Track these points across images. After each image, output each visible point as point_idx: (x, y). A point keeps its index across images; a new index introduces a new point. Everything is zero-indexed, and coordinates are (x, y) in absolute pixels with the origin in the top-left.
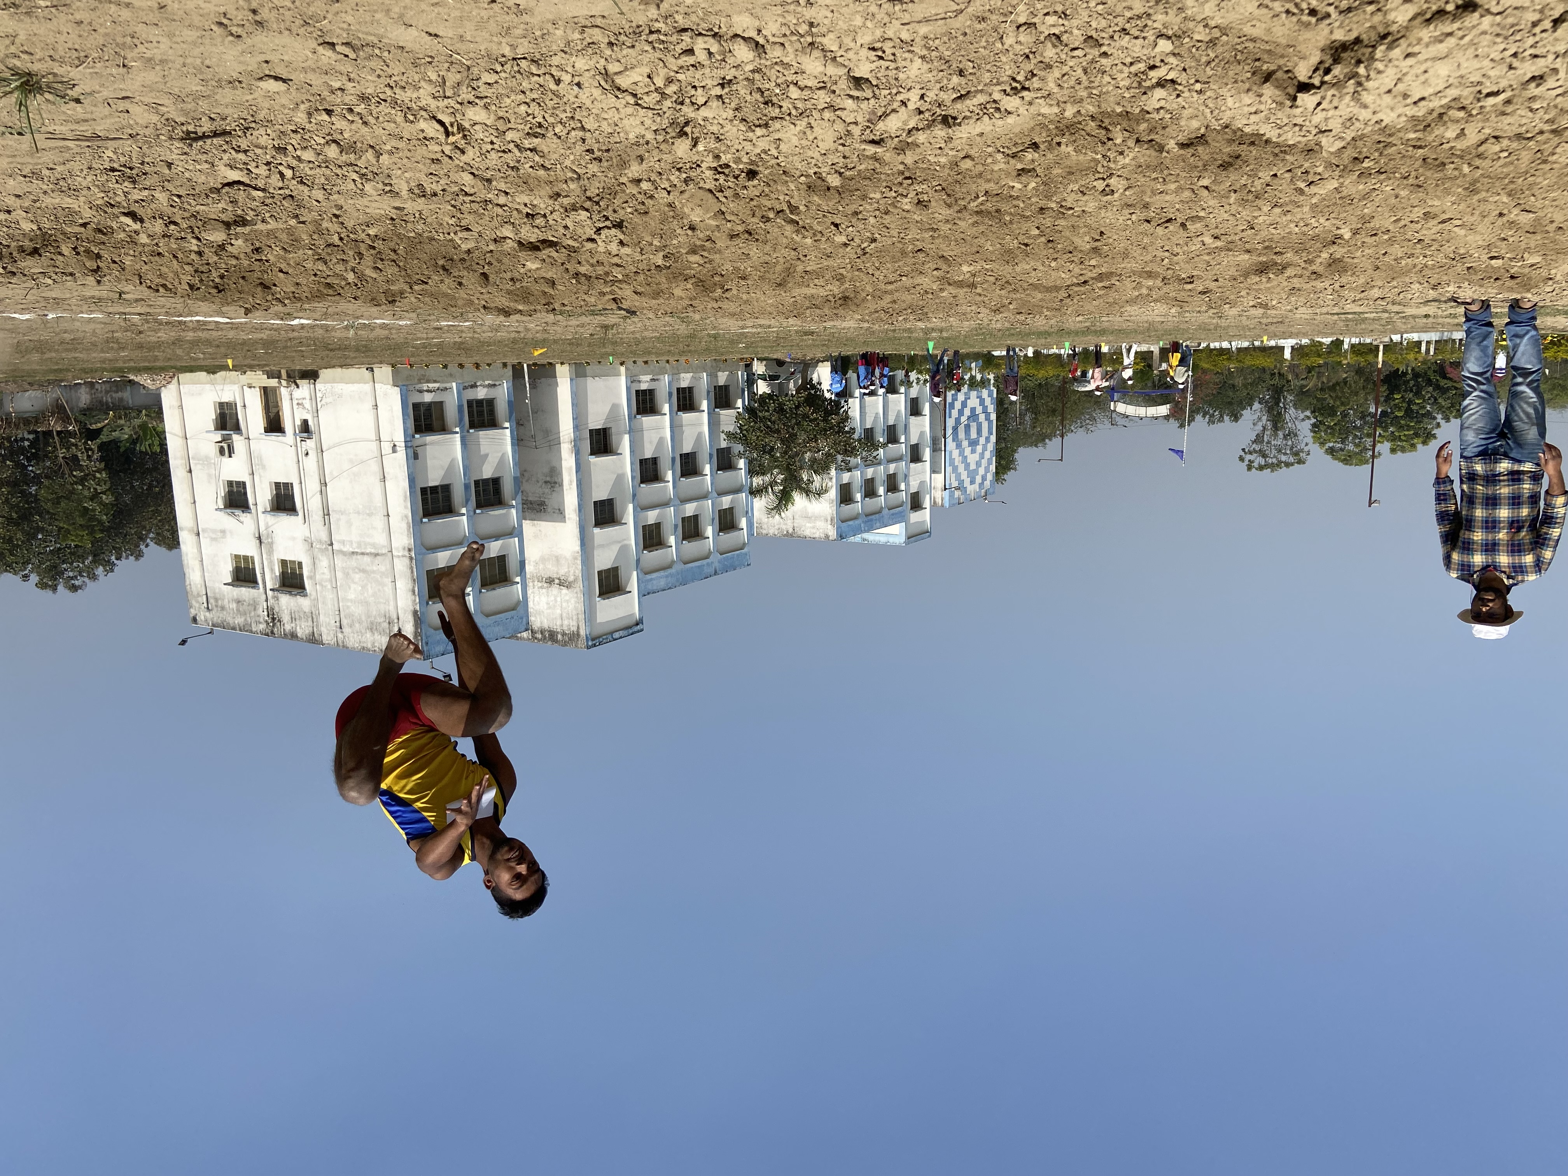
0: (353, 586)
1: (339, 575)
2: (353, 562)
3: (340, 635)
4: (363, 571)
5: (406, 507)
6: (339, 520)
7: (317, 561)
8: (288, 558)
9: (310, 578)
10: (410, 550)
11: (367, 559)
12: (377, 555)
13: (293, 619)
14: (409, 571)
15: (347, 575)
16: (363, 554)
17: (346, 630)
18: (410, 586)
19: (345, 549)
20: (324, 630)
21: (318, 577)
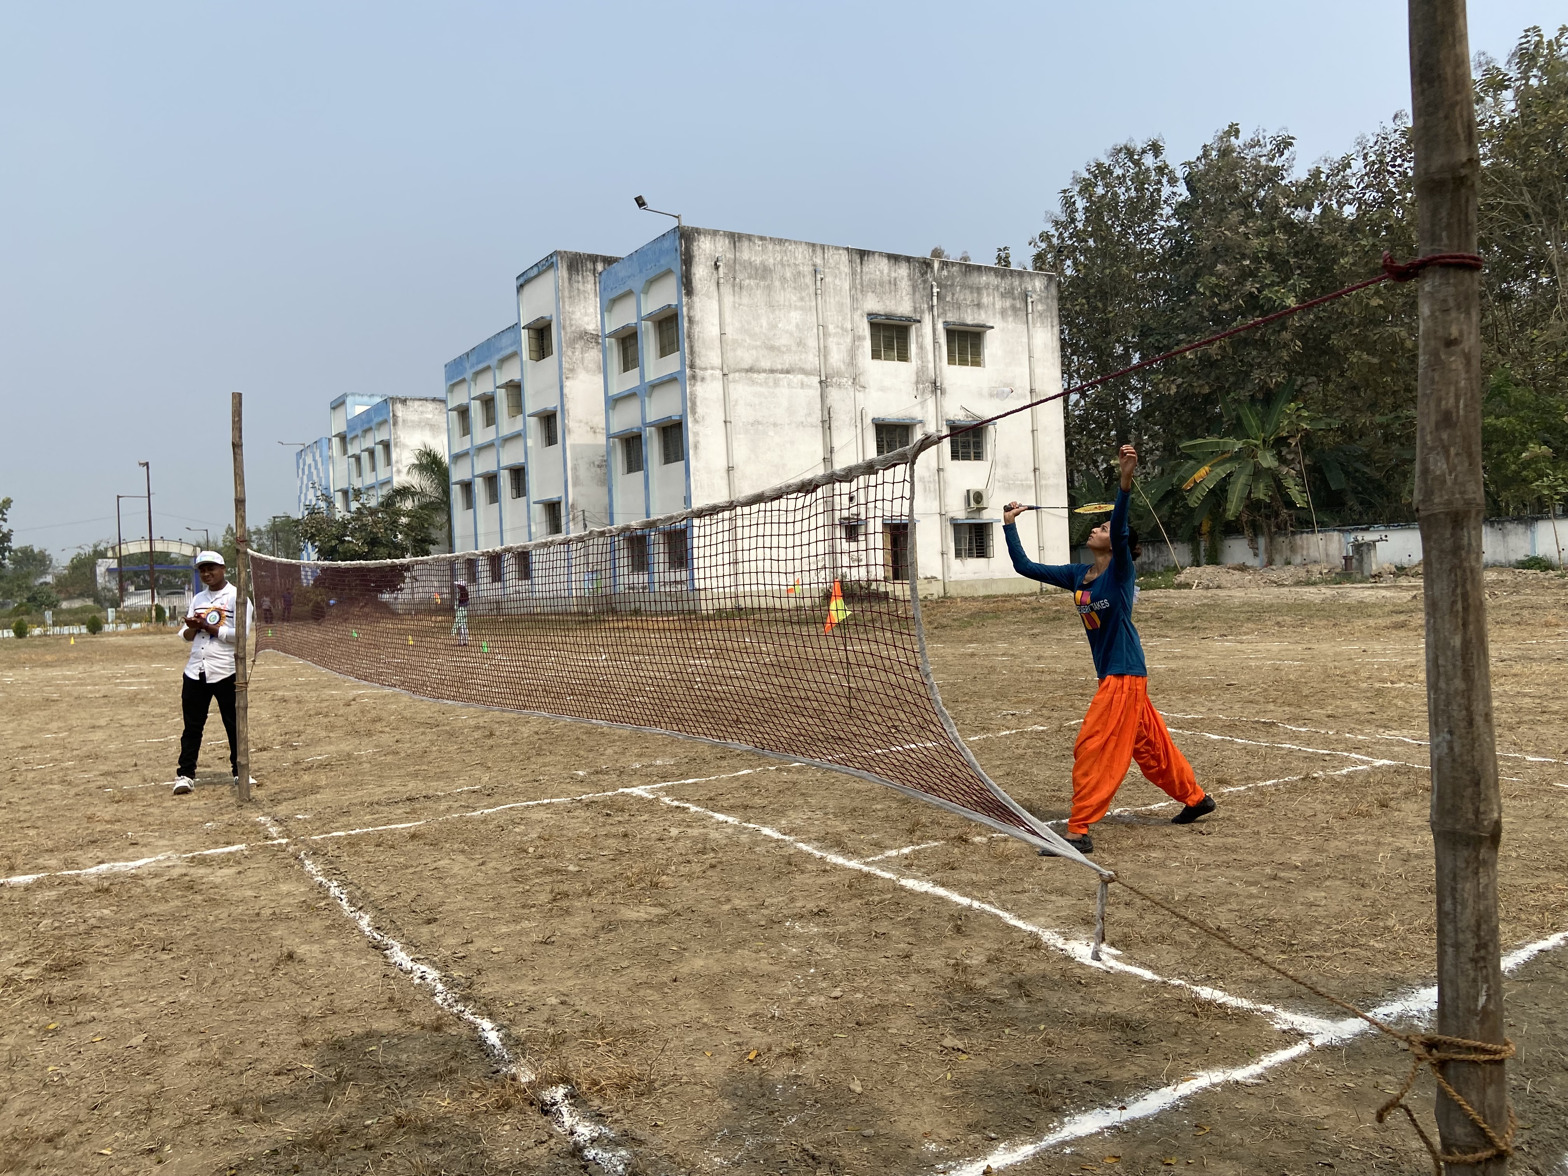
0: (792, 327)
1: (812, 343)
2: (787, 360)
3: (819, 261)
4: (772, 348)
5: (696, 434)
6: (809, 415)
7: (847, 360)
8: (895, 365)
9: (861, 338)
10: (694, 377)
11: (766, 364)
12: (751, 370)
13: (894, 283)
14: (697, 349)
15: (801, 343)
16: (772, 371)
17: (807, 269)
18: (696, 329)
19: (800, 377)
20: (845, 268)
21: (849, 339)
